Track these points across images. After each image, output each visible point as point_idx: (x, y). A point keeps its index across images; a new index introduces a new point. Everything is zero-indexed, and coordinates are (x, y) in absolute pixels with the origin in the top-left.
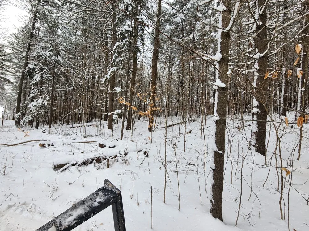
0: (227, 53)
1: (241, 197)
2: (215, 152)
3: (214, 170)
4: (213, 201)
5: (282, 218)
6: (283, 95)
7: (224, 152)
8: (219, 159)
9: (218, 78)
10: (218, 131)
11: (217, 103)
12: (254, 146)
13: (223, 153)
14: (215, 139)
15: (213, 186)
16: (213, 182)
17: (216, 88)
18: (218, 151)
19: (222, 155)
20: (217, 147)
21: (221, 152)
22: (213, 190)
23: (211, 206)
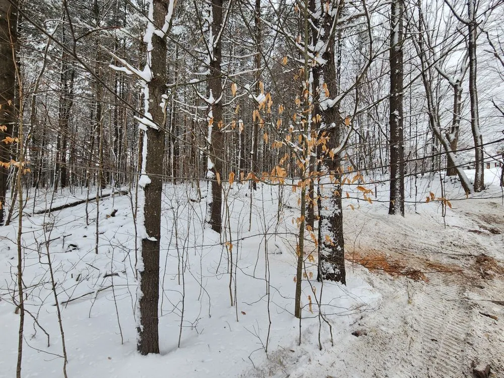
0: (162, 75)
1: (183, 301)
2: (145, 241)
3: (142, 273)
4: (142, 327)
5: (232, 305)
6: (239, 159)
7: (158, 238)
8: (150, 251)
9: (149, 111)
10: (149, 204)
11: (146, 156)
12: (209, 223)
13: (156, 240)
14: (144, 218)
15: (142, 301)
16: (141, 294)
17: (146, 129)
18: (149, 239)
19: (156, 244)
20: (148, 232)
21: (153, 239)
22: (141, 309)
23: (139, 337)
